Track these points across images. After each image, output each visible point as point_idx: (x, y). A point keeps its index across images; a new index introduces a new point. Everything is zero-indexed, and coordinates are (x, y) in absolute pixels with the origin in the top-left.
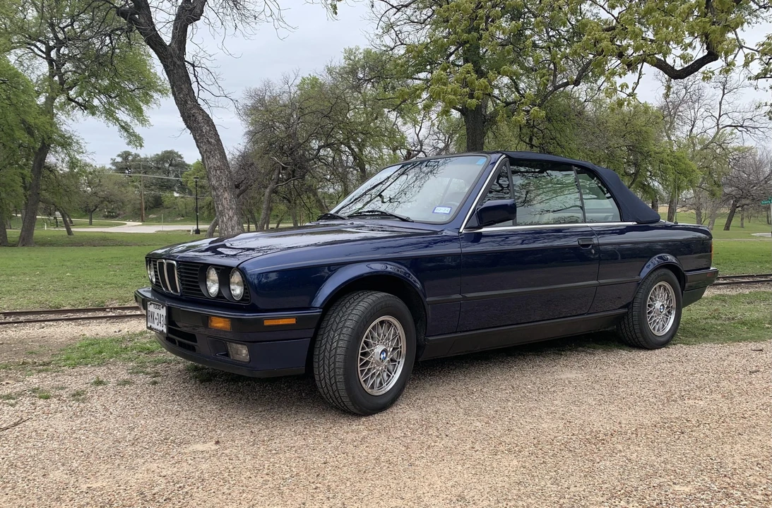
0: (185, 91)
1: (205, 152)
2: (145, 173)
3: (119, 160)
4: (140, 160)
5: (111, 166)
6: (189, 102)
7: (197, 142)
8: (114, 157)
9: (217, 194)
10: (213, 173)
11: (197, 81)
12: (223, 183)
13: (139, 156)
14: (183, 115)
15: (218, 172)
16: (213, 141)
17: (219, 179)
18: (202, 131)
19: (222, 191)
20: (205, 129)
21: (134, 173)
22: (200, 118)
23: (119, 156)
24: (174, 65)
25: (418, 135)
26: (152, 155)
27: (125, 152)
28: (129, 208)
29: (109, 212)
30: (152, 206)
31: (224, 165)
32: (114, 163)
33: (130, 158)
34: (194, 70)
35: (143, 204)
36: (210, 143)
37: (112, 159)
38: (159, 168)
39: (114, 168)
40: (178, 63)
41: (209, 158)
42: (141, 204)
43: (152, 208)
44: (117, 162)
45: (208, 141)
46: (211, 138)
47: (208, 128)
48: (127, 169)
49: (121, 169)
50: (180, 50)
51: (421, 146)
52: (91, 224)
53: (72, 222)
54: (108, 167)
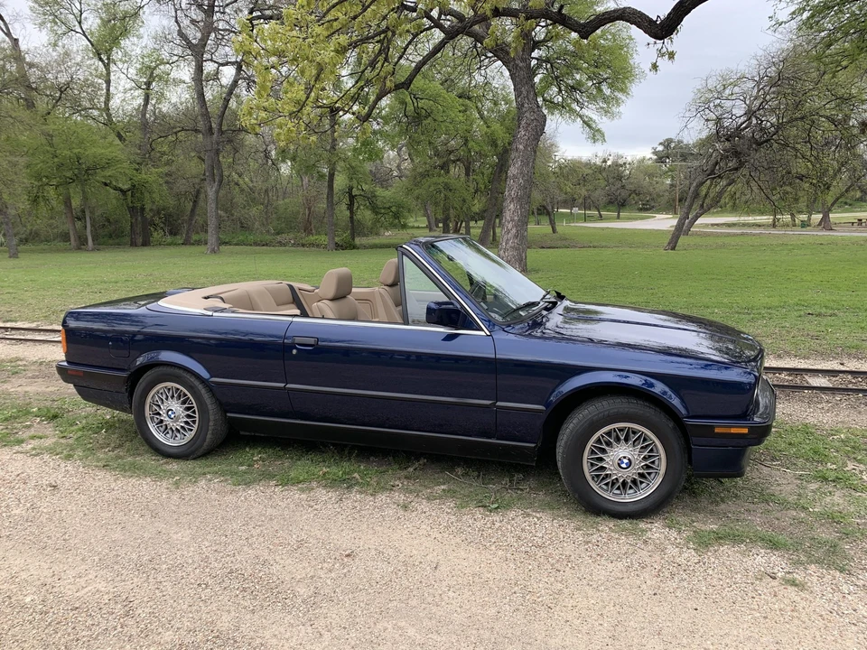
2: (684, 160)
3: (660, 148)
4: (681, 148)
5: (651, 156)
8: (655, 146)
13: (682, 142)
21: (675, 161)
23: (661, 144)
27: (667, 140)
28: (663, 200)
29: (643, 204)
32: (655, 153)
33: (673, 145)
37: (653, 148)
39: (655, 157)
44: (658, 151)
48: (668, 157)
49: (661, 158)
52: (618, 217)
53: (601, 216)
54: (648, 157)
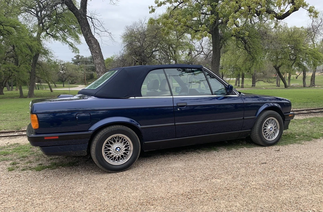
0: (87, 30)
1: (94, 57)
2: (86, 64)
3: (75, 59)
4: (84, 59)
5: (72, 61)
6: (89, 35)
7: (91, 52)
8: (73, 58)
9: (99, 75)
10: (97, 66)
11: (94, 25)
12: (101, 70)
13: (83, 57)
14: (86, 40)
15: (99, 65)
16: (97, 51)
17: (99, 68)
18: (93, 47)
19: (101, 73)
20: (95, 46)
21: (82, 64)
22: (93, 42)
23: (75, 57)
24: (82, 19)
25: (201, 44)
26: (89, 56)
27: (77, 55)
28: (80, 79)
29: (71, 81)
30: (89, 78)
31: (102, 62)
32: (73, 60)
33: (80, 58)
34: (92, 20)
35: (86, 78)
36: (96, 52)
37: (72, 58)
38: (92, 62)
39: (73, 62)
40: (84, 17)
41: (96, 59)
42: (84, 77)
43: (89, 79)
44: (74, 60)
45: (95, 52)
46: (97, 50)
47: (96, 46)
48: (78, 62)
49: (76, 62)
50: (84, 12)
51: (203, 49)
52: (64, 86)
53: (56, 86)
54: (70, 62)
